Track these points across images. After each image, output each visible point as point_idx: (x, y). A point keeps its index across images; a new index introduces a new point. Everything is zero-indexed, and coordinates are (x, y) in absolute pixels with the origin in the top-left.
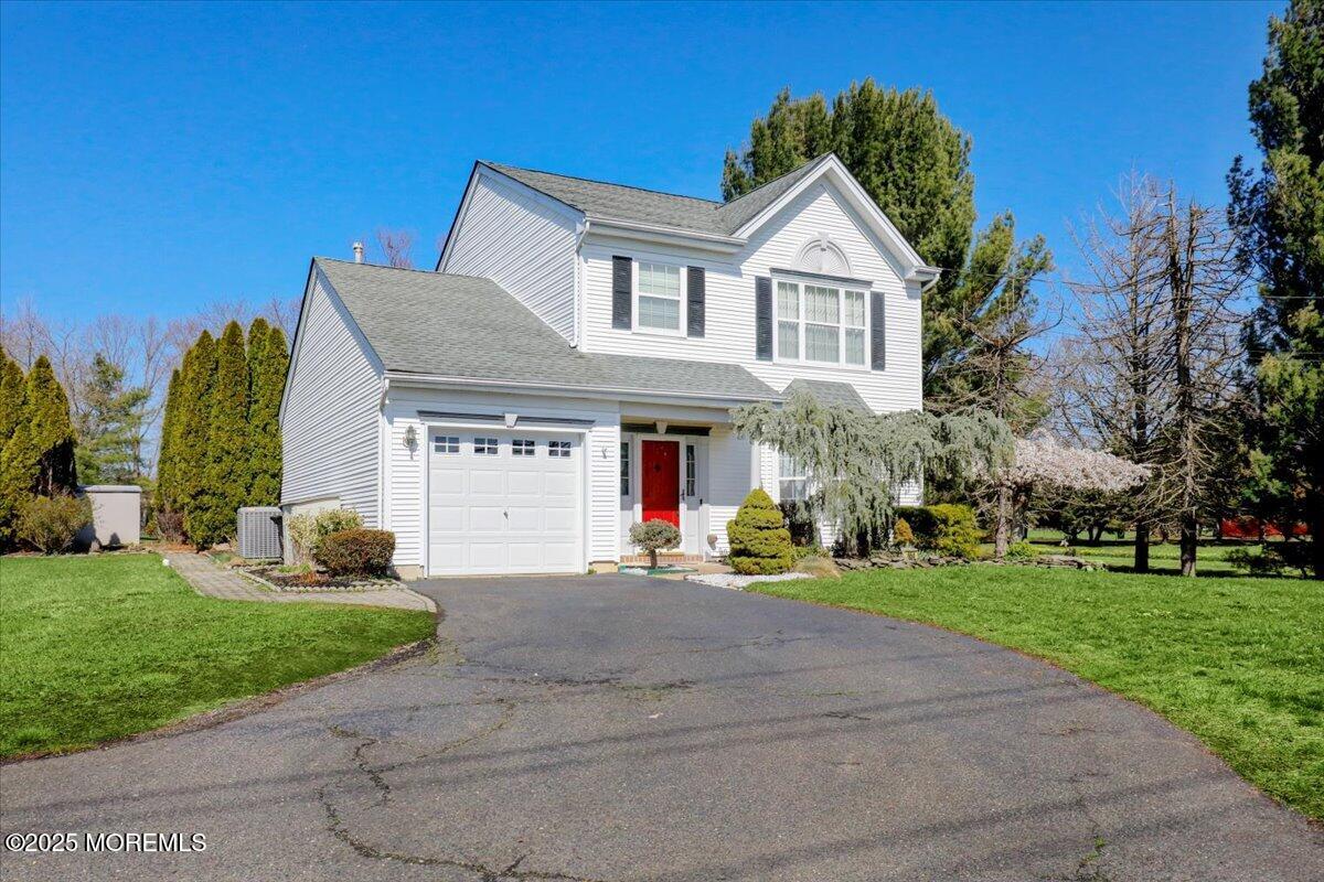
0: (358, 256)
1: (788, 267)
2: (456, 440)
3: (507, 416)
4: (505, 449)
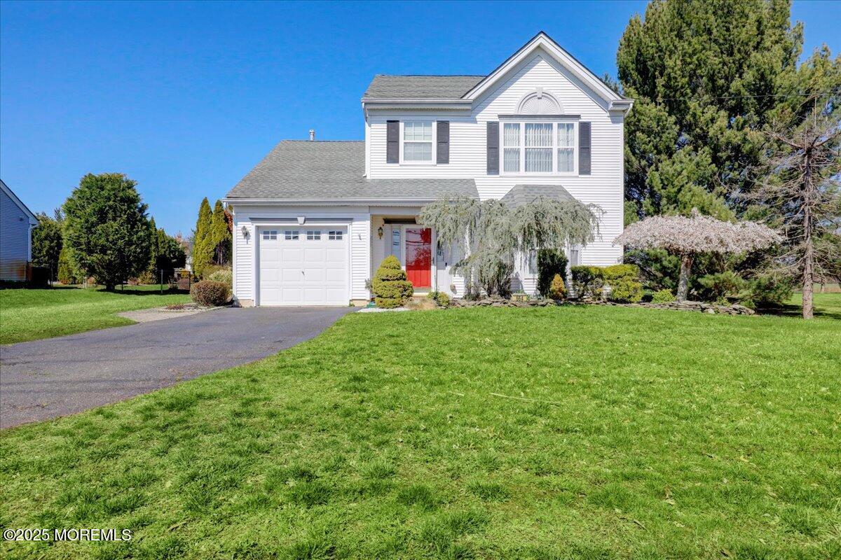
0: (312, 136)
1: (512, 113)
2: (275, 233)
3: (299, 218)
4: (303, 236)
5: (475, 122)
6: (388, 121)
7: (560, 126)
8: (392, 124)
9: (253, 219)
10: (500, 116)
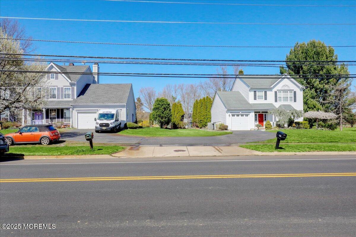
1: (280, 89)
2: (234, 115)
4: (240, 116)
5: (272, 91)
7: (290, 92)
8: (255, 92)
10: (277, 90)
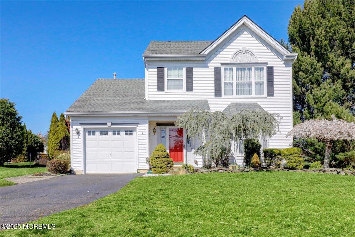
0: (115, 76)
1: (229, 62)
2: (94, 132)
3: (108, 123)
4: (110, 134)
5: (208, 67)
6: (158, 67)
7: (256, 69)
8: (161, 69)
9: (81, 124)
10: (222, 64)
